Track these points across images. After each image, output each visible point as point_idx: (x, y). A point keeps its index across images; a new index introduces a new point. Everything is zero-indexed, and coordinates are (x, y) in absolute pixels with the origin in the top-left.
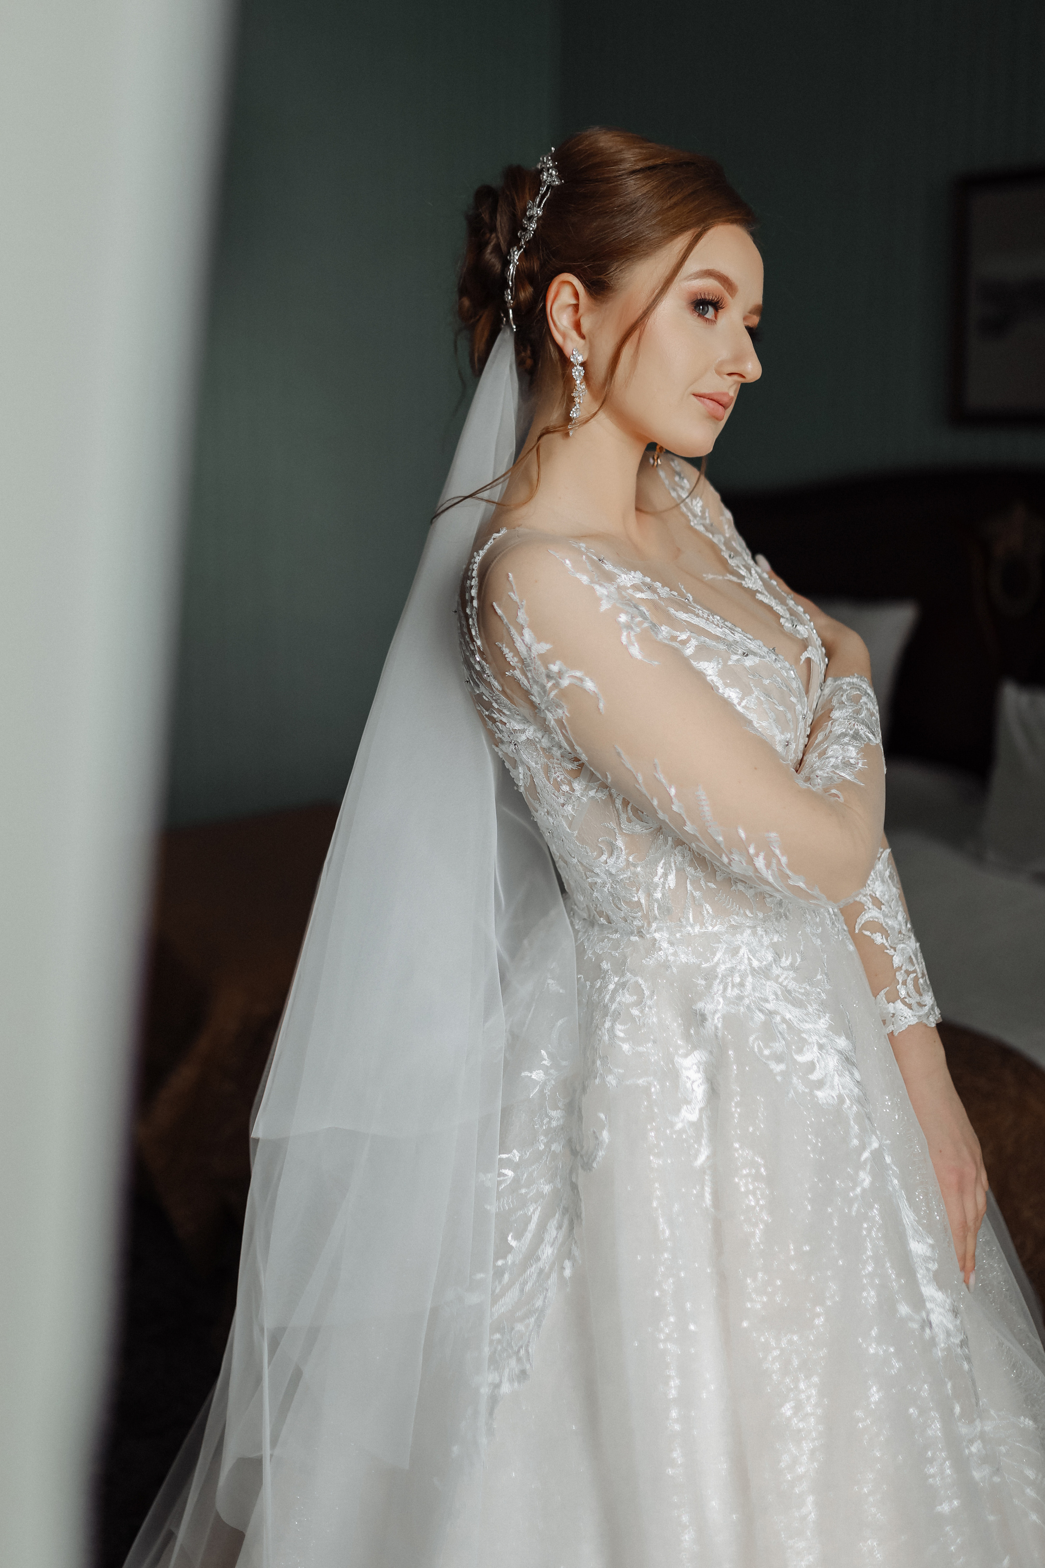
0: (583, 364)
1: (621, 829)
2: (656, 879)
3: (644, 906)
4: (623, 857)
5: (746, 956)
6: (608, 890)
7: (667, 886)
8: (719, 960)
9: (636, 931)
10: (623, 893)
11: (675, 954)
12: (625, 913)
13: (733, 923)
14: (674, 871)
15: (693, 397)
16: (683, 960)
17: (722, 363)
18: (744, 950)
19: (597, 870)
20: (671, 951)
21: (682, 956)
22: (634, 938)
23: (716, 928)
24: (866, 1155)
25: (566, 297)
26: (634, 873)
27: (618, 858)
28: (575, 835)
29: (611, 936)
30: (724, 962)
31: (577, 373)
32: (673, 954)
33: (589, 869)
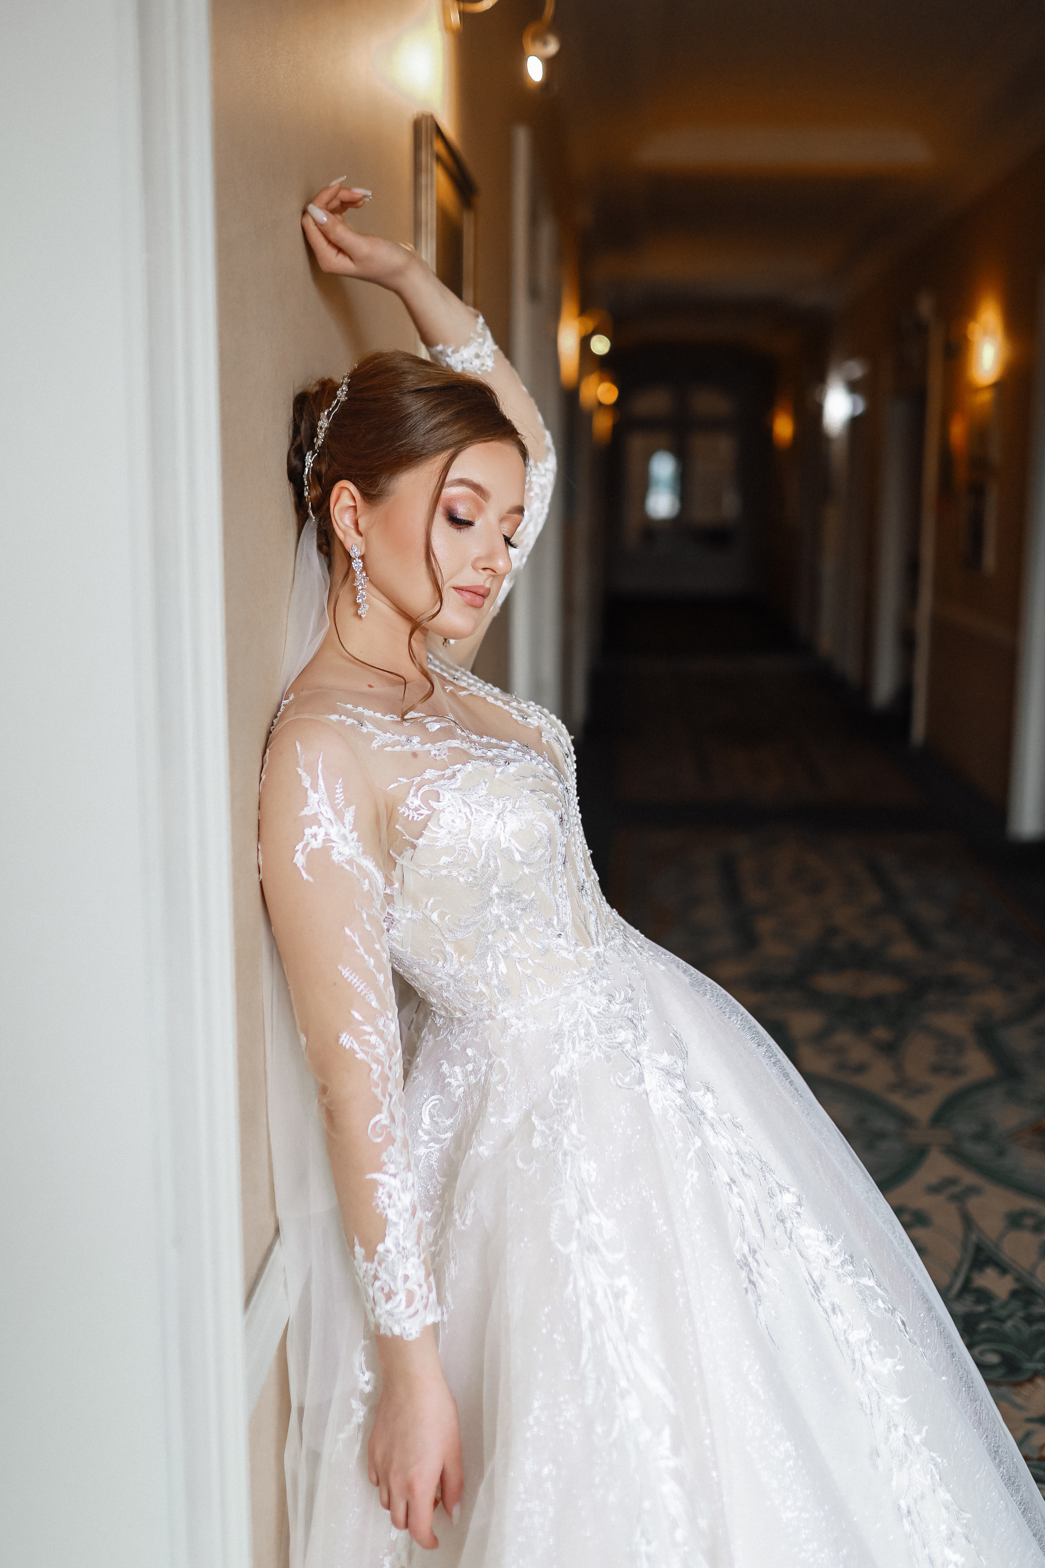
0: (362, 557)
1: (446, 939)
2: (489, 970)
3: (487, 994)
4: (455, 960)
5: (584, 1008)
6: (453, 988)
7: (500, 973)
8: (562, 1019)
9: (486, 1015)
10: (466, 989)
11: (525, 1026)
12: (473, 1004)
13: (565, 985)
14: (502, 960)
15: (453, 590)
16: (533, 1029)
17: (478, 559)
18: (581, 1003)
19: (439, 975)
20: (521, 1024)
21: (531, 1026)
22: (487, 1022)
23: (552, 995)
24: (691, 1154)
25: (346, 500)
26: (469, 970)
27: (452, 961)
28: (409, 951)
29: (469, 1026)
30: (568, 1021)
31: (357, 565)
32: (523, 1027)
33: (432, 975)
